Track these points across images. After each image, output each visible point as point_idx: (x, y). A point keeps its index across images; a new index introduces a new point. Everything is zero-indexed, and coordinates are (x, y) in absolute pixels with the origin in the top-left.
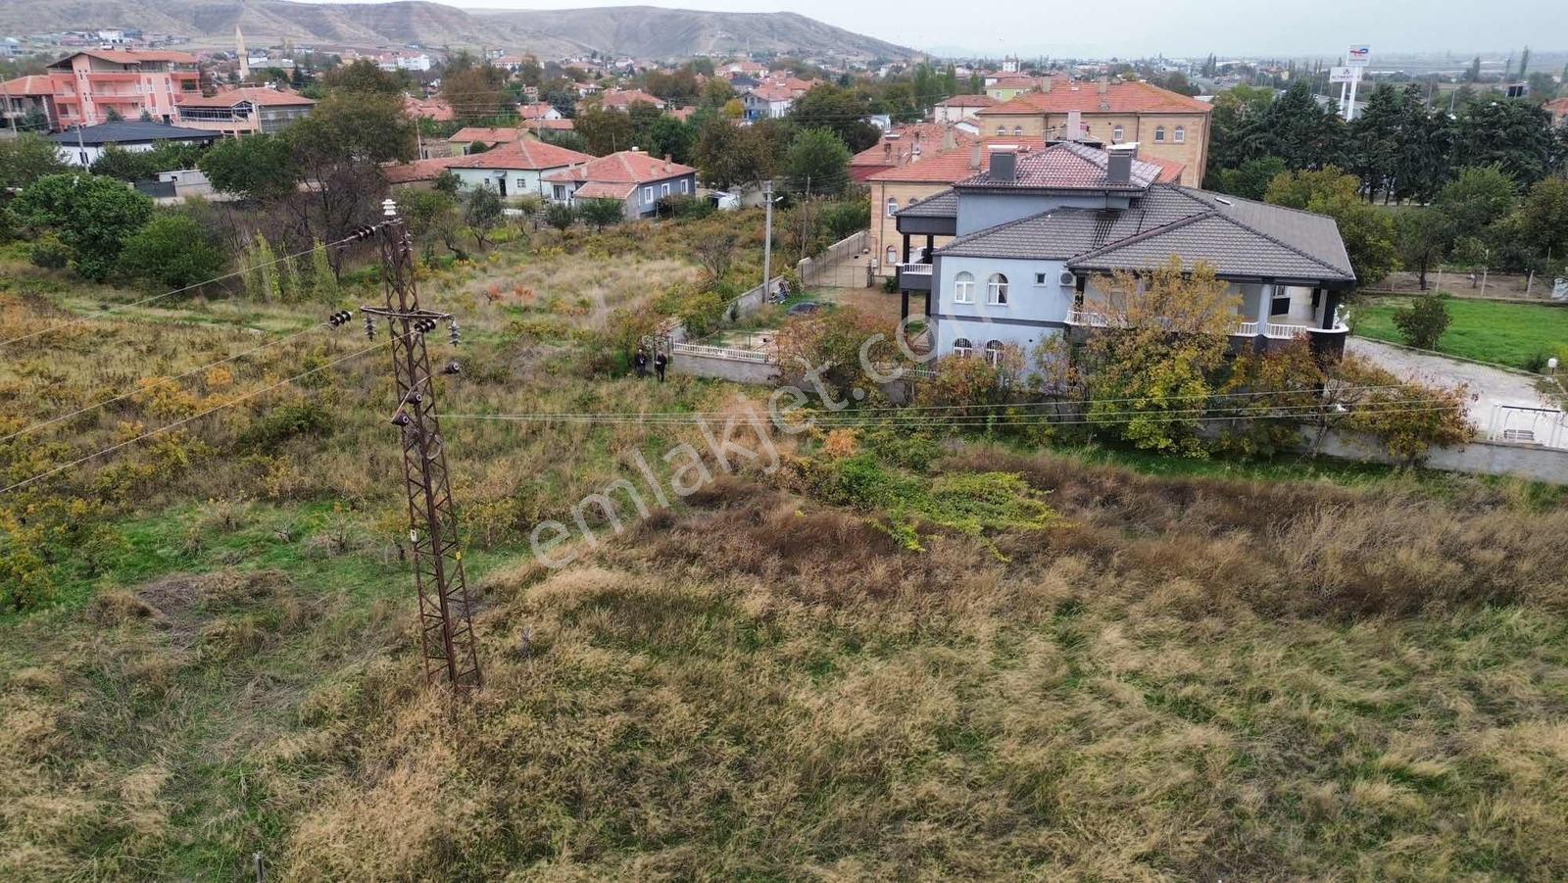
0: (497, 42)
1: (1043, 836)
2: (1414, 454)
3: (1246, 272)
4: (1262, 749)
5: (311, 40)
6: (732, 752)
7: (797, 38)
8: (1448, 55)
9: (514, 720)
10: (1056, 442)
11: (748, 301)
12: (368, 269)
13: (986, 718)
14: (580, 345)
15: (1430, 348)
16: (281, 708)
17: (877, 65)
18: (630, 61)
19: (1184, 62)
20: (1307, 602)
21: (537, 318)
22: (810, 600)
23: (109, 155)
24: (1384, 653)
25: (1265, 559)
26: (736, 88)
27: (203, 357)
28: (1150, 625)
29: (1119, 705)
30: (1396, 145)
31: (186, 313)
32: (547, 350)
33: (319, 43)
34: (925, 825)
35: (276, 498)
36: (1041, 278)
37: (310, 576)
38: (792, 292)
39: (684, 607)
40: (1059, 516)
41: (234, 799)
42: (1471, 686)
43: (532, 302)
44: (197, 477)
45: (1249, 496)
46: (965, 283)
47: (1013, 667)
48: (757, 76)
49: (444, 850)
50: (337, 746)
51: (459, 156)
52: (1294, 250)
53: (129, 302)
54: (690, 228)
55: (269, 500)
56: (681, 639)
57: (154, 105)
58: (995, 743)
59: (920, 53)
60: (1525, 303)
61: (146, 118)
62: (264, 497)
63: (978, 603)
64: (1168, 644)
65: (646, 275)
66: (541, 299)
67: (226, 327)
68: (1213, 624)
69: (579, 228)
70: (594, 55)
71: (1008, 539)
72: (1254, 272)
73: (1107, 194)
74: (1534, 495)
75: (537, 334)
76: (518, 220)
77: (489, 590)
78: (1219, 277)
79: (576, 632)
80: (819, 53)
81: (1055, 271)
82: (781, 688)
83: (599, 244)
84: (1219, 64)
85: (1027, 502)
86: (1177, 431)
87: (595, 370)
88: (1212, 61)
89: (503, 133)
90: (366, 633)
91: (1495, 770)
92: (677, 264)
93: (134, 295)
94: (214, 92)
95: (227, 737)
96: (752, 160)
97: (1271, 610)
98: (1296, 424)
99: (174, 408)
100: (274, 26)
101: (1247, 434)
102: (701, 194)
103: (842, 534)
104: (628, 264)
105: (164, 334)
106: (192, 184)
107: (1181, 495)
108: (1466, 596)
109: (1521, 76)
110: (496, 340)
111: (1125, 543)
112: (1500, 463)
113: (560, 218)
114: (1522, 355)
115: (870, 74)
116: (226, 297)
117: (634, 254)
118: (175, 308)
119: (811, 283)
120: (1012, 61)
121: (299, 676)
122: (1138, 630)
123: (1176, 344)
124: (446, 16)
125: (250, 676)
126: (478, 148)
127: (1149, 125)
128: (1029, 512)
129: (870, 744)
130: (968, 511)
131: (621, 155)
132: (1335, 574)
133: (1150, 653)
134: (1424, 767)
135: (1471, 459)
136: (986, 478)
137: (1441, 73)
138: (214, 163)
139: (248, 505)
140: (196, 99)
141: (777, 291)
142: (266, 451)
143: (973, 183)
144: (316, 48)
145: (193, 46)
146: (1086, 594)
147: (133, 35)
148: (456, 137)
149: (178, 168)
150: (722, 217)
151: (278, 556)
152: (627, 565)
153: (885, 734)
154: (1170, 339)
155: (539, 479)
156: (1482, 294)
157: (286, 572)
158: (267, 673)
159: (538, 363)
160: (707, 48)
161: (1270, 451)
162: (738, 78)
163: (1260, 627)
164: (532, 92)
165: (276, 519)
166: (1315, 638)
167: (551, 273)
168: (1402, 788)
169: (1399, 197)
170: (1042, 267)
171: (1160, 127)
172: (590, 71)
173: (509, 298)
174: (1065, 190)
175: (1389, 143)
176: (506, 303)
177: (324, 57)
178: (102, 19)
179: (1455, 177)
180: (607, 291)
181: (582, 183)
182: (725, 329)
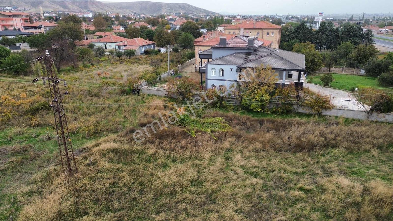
0: (110, 10)
1: (212, 206)
2: (319, 111)
3: (279, 68)
4: (270, 184)
5: (62, 9)
6: (139, 188)
7: (186, 9)
8: (346, 15)
9: (84, 181)
10: (234, 110)
11: (164, 75)
12: (68, 68)
13: (204, 178)
14: (119, 87)
15: (329, 86)
16: (26, 179)
17: (206, 16)
18: (144, 15)
19: (282, 16)
20: (287, 148)
21: (109, 80)
22: (165, 150)
23: (3, 39)
24: (304, 160)
25: (279, 138)
26: (170, 22)
27: (20, 90)
28: (248, 154)
29: (237, 174)
30: (326, 37)
31: (18, 79)
32: (110, 88)
33: (64, 10)
34: (184, 204)
35: (33, 126)
36: (232, 70)
37: (40, 146)
38: (176, 73)
39: (134, 152)
40: (231, 128)
41: (10, 202)
42: (322, 168)
43: (108, 76)
44: (14, 121)
45: (277, 122)
46: (213, 71)
47: (213, 165)
48: (176, 19)
49: (60, 214)
50: (38, 189)
51: (96, 39)
52: (291, 62)
53: (4, 77)
54: (152, 57)
55: (32, 127)
56: (131, 160)
57: (17, 26)
58: (204, 184)
59: (217, 13)
60: (354, 75)
61: (15, 29)
62: (30, 126)
63: (207, 149)
64: (251, 159)
65: (139, 69)
66: (111, 75)
67: (28, 83)
68: (263, 154)
69: (124, 57)
70: (135, 13)
71: (217, 134)
72: (281, 68)
73: (248, 49)
74: (346, 121)
75: (109, 84)
76: (108, 55)
77: (85, 149)
78: (273, 69)
79: (104, 159)
80: (192, 13)
81: (235, 68)
82: (154, 172)
83: (129, 61)
84: (290, 16)
85: (224, 124)
86: (263, 107)
87: (122, 93)
88: (289, 15)
89: (107, 33)
90: (51, 160)
91: (324, 187)
92: (148, 66)
93: (6, 75)
94: (33, 23)
95: (11, 187)
96: (169, 40)
97: (278, 150)
98: (291, 105)
99: (10, 104)
100: (52, 6)
101: (280, 107)
102: (157, 48)
103: (176, 133)
104: (135, 66)
105: (11, 85)
106: (25, 46)
107: (261, 122)
108: (324, 146)
109: (363, 19)
110: (98, 86)
111: (246, 134)
112: (339, 114)
113: (119, 55)
114: (350, 87)
115: (204, 18)
116: (29, 75)
117: (137, 63)
118: (16, 78)
119: (181, 71)
120: (240, 15)
121: (32, 171)
122: (245, 155)
123: (262, 86)
124: (97, 3)
125: (19, 171)
126: (100, 37)
127: (265, 32)
128: (223, 127)
129: (174, 185)
130: (209, 127)
131: (135, 39)
132: (294, 141)
133: (246, 161)
134: (307, 187)
135: (332, 113)
136: (215, 119)
137: (344, 18)
138: (30, 41)
139: (26, 128)
140: (28, 24)
141: (172, 73)
142: (32, 114)
143: (216, 46)
144: (63, 11)
145: (30, 11)
146: (233, 147)
147: (15, 8)
148: (95, 34)
149: (21, 42)
150: (161, 55)
151: (32, 141)
152: (121, 142)
153: (177, 182)
154: (261, 84)
155: (103, 120)
156: (344, 73)
157: (33, 145)
158: (24, 171)
159: (108, 91)
160: (164, 12)
161: (285, 111)
162: (171, 20)
163: (275, 154)
164: (117, 23)
165: (33, 131)
166: (288, 157)
167: (115, 68)
168: (301, 192)
169: (327, 49)
170: (232, 67)
171: (268, 32)
172: (133, 17)
173: (103, 75)
174: (238, 48)
175: (324, 36)
176: (102, 76)
177: (65, 14)
178: (7, 4)
179: (340, 44)
180: (128, 73)
181: (126, 46)
182: (158, 82)
